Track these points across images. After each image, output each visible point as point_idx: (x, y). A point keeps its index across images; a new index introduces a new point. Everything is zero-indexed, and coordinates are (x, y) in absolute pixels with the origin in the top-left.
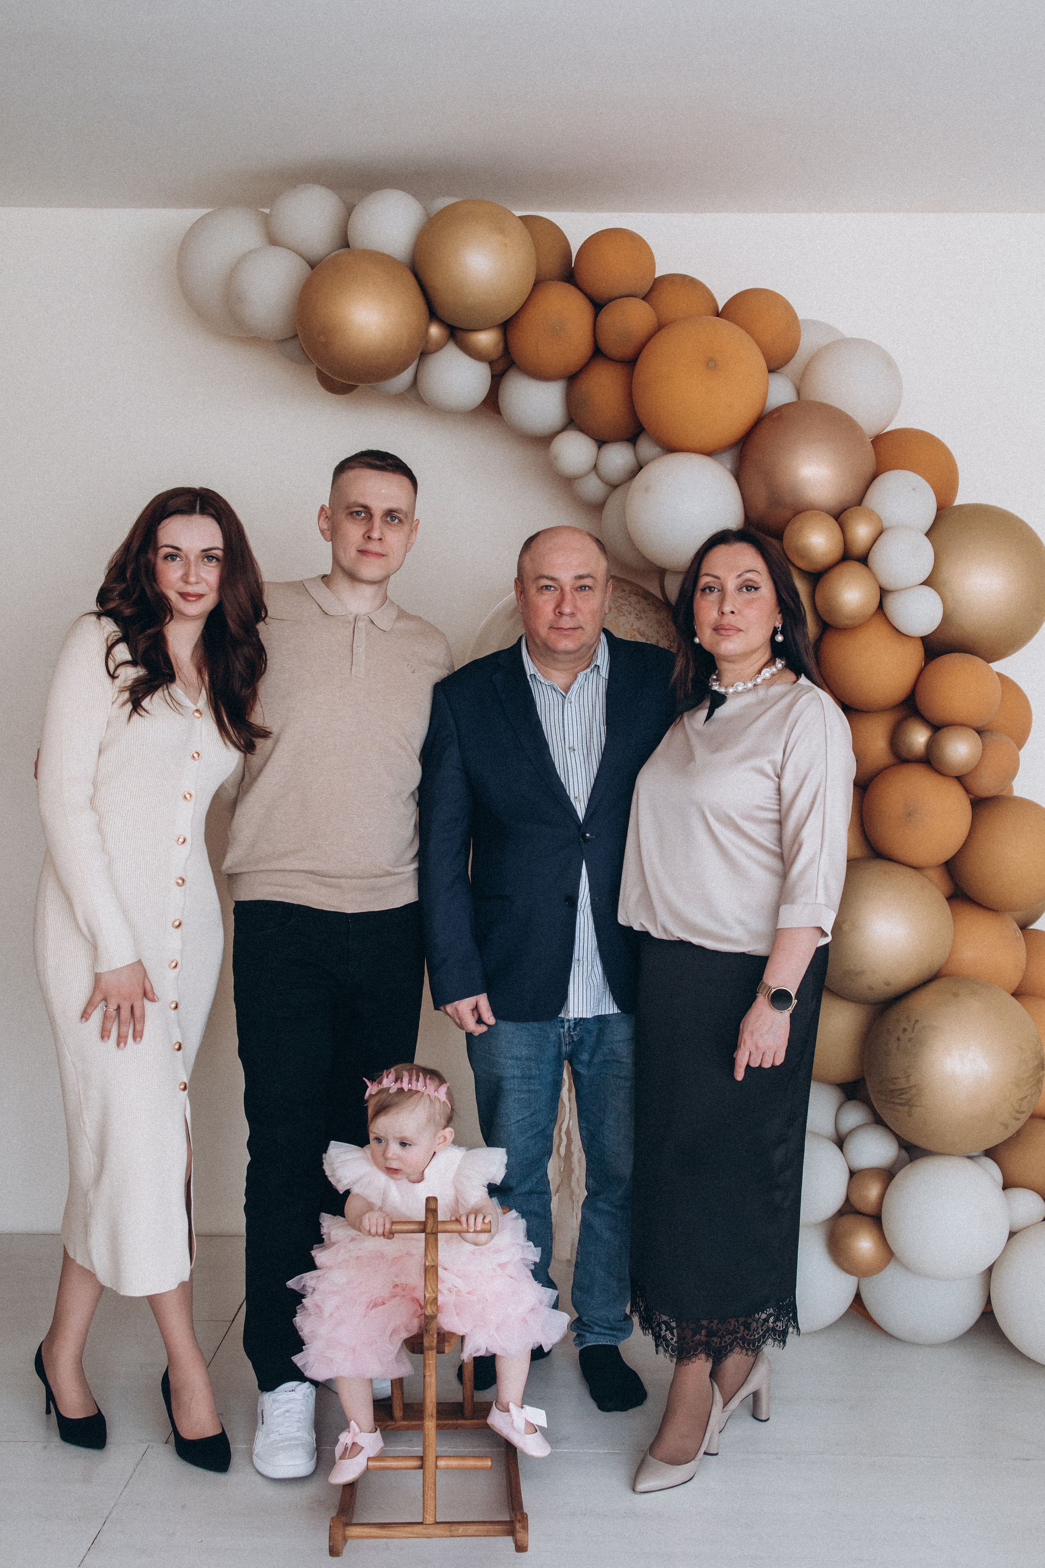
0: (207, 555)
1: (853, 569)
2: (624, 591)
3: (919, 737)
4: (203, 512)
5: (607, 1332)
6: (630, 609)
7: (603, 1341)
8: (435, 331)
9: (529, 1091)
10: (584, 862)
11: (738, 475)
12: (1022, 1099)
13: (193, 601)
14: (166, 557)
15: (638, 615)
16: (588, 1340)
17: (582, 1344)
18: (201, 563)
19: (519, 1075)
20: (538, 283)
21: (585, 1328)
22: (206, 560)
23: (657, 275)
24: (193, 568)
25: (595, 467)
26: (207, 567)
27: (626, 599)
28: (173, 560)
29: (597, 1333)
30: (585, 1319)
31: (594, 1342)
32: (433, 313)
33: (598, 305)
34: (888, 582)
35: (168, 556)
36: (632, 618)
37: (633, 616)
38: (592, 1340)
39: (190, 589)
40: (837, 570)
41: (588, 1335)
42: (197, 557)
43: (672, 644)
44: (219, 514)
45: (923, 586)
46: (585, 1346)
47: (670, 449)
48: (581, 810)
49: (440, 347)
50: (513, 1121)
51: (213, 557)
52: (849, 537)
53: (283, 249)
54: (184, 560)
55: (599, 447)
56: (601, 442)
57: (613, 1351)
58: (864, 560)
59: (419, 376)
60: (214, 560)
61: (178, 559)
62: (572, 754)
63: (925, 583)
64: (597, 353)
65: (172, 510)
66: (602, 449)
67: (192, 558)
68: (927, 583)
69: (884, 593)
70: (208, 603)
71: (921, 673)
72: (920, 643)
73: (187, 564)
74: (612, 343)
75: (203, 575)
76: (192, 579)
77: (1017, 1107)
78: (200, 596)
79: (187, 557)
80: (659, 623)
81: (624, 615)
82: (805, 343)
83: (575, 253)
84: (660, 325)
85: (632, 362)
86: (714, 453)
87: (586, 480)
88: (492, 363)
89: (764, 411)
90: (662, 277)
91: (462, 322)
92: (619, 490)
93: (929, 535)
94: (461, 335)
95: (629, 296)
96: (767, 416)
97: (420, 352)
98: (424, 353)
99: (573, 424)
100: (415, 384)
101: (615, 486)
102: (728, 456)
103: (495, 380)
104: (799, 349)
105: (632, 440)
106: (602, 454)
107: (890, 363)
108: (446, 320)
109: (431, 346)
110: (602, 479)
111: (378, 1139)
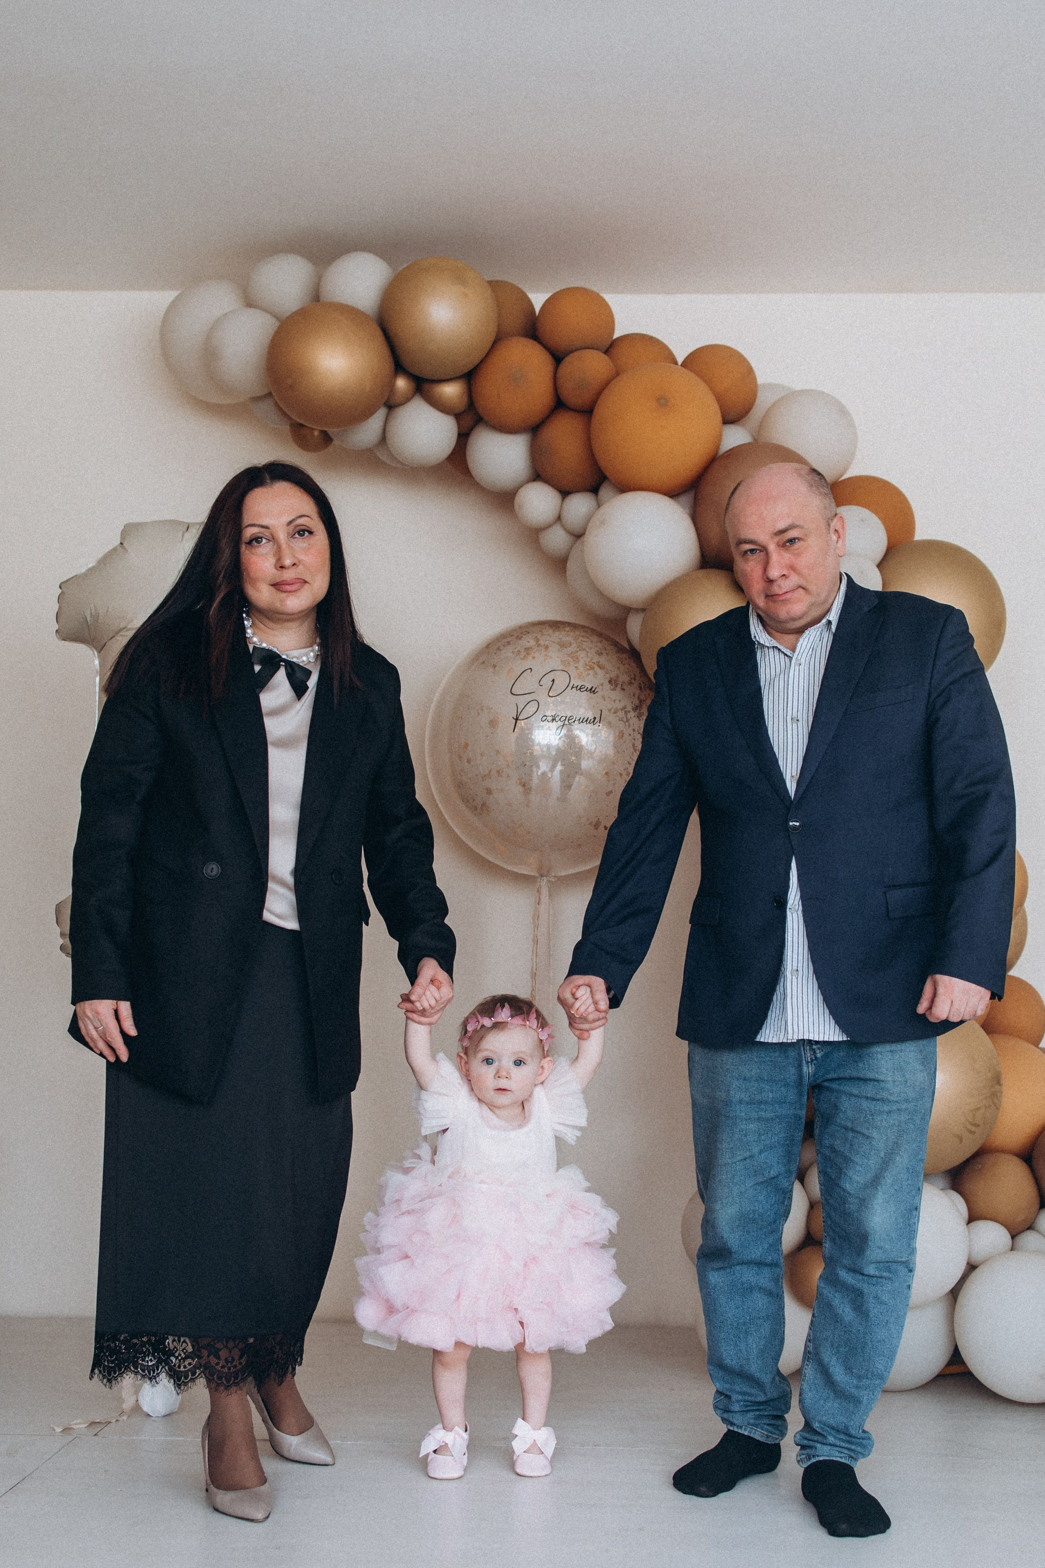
5: (844, 1445)
6: (591, 646)
7: (837, 1456)
8: (401, 383)
9: (759, 1119)
10: (794, 858)
11: (695, 518)
12: (975, 1110)
15: (598, 652)
16: (819, 1452)
17: (809, 1457)
19: (747, 1099)
20: (498, 340)
21: (816, 1438)
23: (616, 336)
25: (559, 518)
27: (588, 638)
29: (830, 1445)
30: (816, 1425)
31: (828, 1456)
32: (399, 367)
33: (558, 358)
36: (592, 653)
37: (593, 651)
38: (824, 1453)
41: (819, 1445)
43: (633, 681)
46: (813, 1460)
47: (624, 488)
48: (792, 795)
49: (407, 400)
50: (739, 1158)
53: (258, 311)
55: (563, 499)
56: (565, 493)
57: (848, 1472)
59: (388, 429)
62: (795, 725)
64: (559, 405)
66: (565, 500)
74: (571, 396)
77: (971, 1120)
81: (584, 650)
82: (763, 400)
83: (537, 310)
84: (617, 374)
85: (587, 412)
86: (673, 494)
87: (550, 530)
88: (458, 416)
89: (720, 451)
90: (621, 337)
91: (427, 373)
92: (581, 539)
93: (879, 566)
94: (426, 386)
95: (588, 348)
96: (719, 457)
97: (384, 401)
98: (391, 406)
99: (537, 475)
100: (383, 439)
101: (578, 536)
102: (687, 499)
103: (463, 438)
104: (758, 401)
105: (594, 490)
106: (564, 505)
107: (843, 411)
108: (412, 372)
109: (398, 398)
110: (565, 529)
111: (488, 1061)
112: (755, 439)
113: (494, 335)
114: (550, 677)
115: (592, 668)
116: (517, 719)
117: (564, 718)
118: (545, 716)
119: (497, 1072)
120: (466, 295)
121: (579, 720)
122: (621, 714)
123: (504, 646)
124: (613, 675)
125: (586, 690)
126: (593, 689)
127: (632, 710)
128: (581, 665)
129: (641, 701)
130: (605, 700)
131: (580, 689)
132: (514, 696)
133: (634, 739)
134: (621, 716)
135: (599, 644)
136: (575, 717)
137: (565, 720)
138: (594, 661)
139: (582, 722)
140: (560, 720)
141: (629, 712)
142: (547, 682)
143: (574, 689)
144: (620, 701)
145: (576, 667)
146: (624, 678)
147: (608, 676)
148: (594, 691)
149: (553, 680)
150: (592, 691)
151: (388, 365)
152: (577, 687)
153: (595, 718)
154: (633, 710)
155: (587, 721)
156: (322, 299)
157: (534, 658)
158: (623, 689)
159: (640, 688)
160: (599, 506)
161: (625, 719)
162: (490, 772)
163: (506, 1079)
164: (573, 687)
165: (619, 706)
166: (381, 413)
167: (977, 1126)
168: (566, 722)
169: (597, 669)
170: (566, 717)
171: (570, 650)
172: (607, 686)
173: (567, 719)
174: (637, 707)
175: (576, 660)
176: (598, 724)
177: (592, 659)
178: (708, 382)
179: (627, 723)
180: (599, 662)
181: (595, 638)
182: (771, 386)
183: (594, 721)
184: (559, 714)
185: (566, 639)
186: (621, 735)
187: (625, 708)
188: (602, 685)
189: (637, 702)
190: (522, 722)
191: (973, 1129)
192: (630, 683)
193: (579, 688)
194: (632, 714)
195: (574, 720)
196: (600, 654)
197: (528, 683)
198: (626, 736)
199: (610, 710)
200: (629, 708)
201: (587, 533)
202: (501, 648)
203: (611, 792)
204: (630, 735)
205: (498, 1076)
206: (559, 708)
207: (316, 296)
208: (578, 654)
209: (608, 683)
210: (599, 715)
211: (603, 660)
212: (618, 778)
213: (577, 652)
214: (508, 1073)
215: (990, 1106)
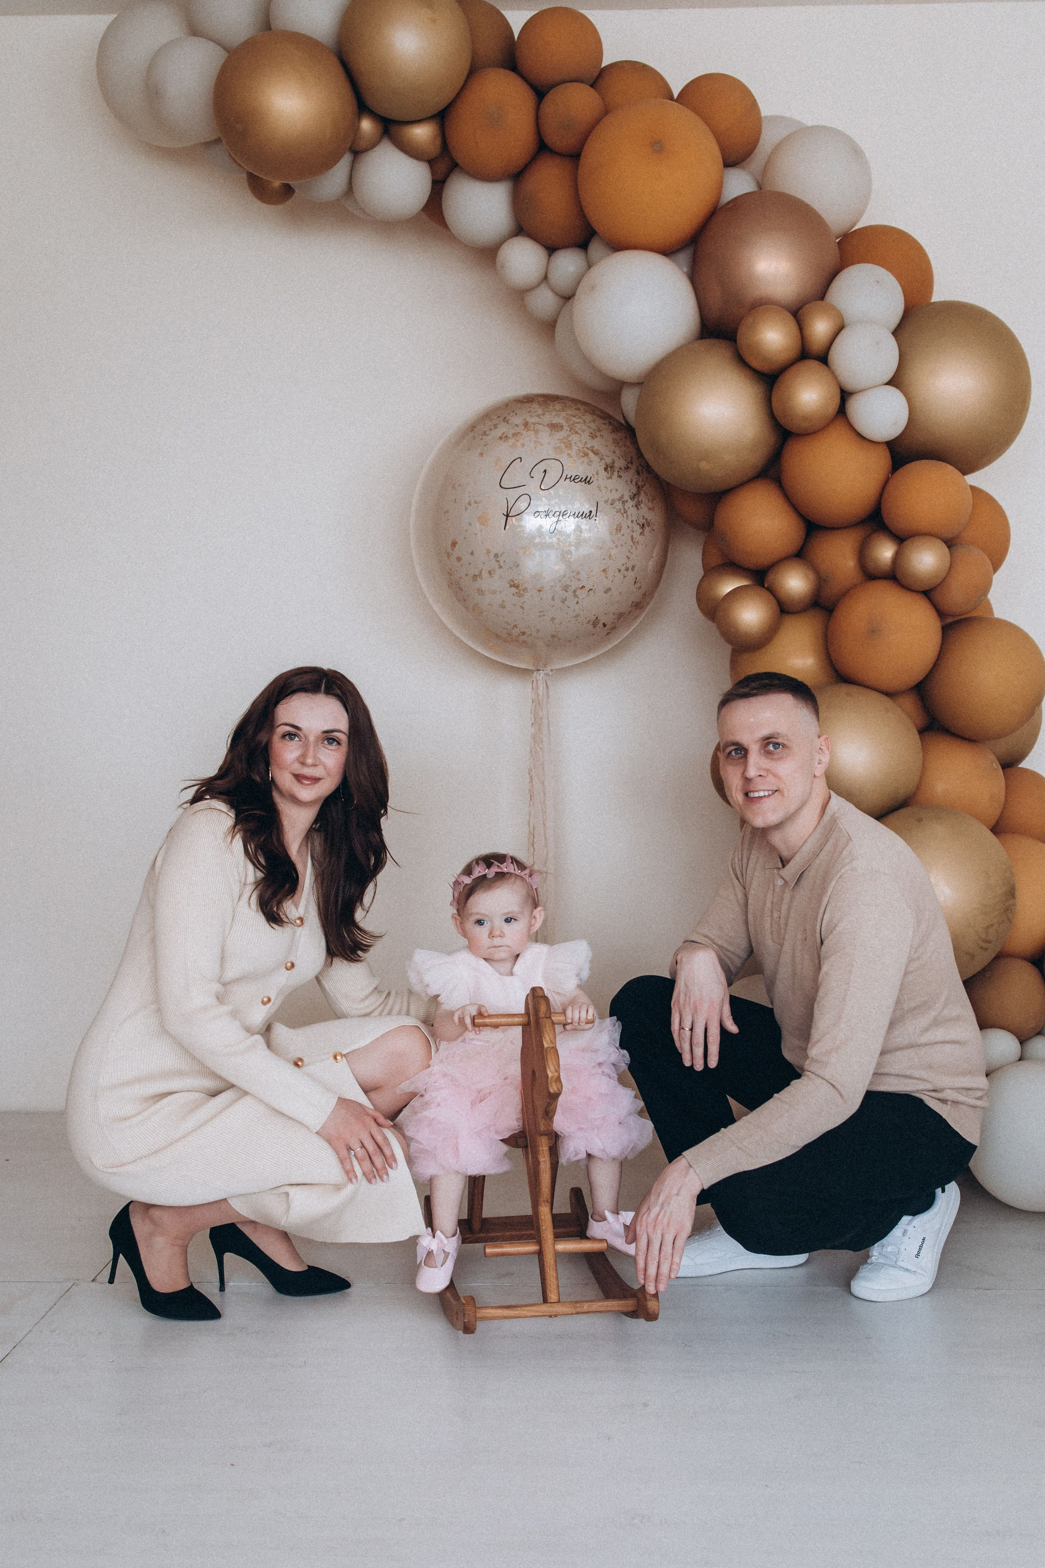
0: (329, 737)
1: (811, 369)
2: (579, 409)
3: (885, 552)
4: (329, 692)
6: (584, 427)
8: (367, 125)
11: (694, 278)
12: (988, 928)
13: (308, 785)
14: (284, 736)
15: (592, 434)
18: (320, 746)
20: (473, 71)
22: (326, 742)
23: (603, 65)
24: (311, 749)
25: (546, 278)
26: (327, 750)
27: (580, 417)
28: (292, 739)
32: (363, 107)
33: (540, 92)
34: (850, 381)
35: (287, 735)
36: (585, 436)
37: (587, 433)
39: (307, 771)
40: (794, 369)
42: (317, 738)
43: (629, 465)
44: (344, 693)
45: (887, 386)
47: (618, 246)
49: (373, 145)
51: (334, 740)
52: (807, 332)
54: (303, 740)
55: (550, 256)
56: (551, 249)
58: (823, 358)
59: (354, 179)
60: (335, 743)
61: (297, 739)
63: (889, 383)
64: (542, 148)
65: (295, 687)
66: (552, 257)
67: (312, 739)
68: (892, 382)
69: (845, 395)
70: (326, 787)
71: (887, 482)
72: (885, 447)
73: (306, 746)
74: (554, 139)
75: (323, 758)
76: (309, 761)
77: (983, 936)
78: (316, 780)
79: (306, 737)
80: (616, 442)
81: (577, 433)
82: (769, 138)
83: (516, 36)
84: (606, 112)
85: (574, 156)
86: (667, 252)
87: (538, 291)
88: (431, 162)
89: (720, 204)
90: (610, 65)
91: (395, 114)
92: (571, 301)
93: (896, 333)
94: (393, 129)
95: (575, 81)
96: (722, 208)
97: (348, 146)
98: (357, 153)
99: (520, 229)
100: (350, 189)
101: (567, 298)
102: (684, 257)
103: (438, 186)
104: (761, 142)
105: (583, 245)
106: (552, 265)
107: (856, 152)
108: (379, 114)
109: (363, 144)
110: (553, 290)
111: (480, 922)
112: (760, 187)
113: (468, 64)
114: (542, 467)
115: (586, 455)
116: (507, 516)
117: (558, 513)
118: (538, 512)
119: (491, 933)
120: (434, 21)
121: (574, 515)
122: (618, 505)
123: (490, 430)
124: (609, 460)
125: (580, 481)
126: (588, 479)
127: (629, 500)
128: (573, 452)
129: (638, 488)
130: (600, 491)
131: (574, 480)
132: (504, 490)
133: (633, 531)
134: (618, 507)
135: (593, 423)
136: (569, 512)
137: (559, 515)
138: (588, 446)
139: (577, 517)
140: (554, 515)
141: (627, 501)
142: (538, 474)
143: (568, 480)
144: (617, 490)
145: (569, 454)
146: (620, 463)
147: (603, 462)
148: (589, 482)
149: (545, 471)
150: (587, 481)
151: (350, 106)
152: (570, 478)
153: (591, 512)
154: (631, 499)
155: (582, 515)
156: (273, 27)
157: (523, 445)
158: (620, 477)
159: (638, 473)
160: (589, 266)
161: (622, 511)
162: (481, 572)
163: (500, 938)
164: (566, 478)
165: (616, 496)
166: (346, 161)
167: (990, 942)
168: (561, 517)
169: (591, 455)
170: (560, 513)
171: (562, 434)
172: (603, 473)
173: (561, 514)
174: (635, 495)
175: (569, 446)
176: (594, 518)
177: (586, 443)
178: (707, 121)
179: (625, 515)
180: (593, 447)
181: (588, 417)
182: (776, 119)
183: (590, 515)
184: (553, 509)
185: (560, 420)
186: (619, 529)
187: (622, 496)
188: (597, 473)
189: (634, 490)
190: (514, 519)
191: (985, 945)
192: (627, 468)
193: (572, 478)
194: (630, 503)
195: (568, 515)
196: (593, 436)
197: (517, 475)
198: (625, 530)
199: (606, 502)
200: (626, 498)
201: (577, 294)
202: (487, 433)
203: (610, 589)
204: (628, 527)
205: (491, 935)
206: (553, 502)
207: (266, 24)
208: (570, 439)
209: (603, 471)
210: (596, 508)
211: (596, 444)
212: (617, 573)
213: (570, 436)
214: (502, 931)
215: (1003, 921)
